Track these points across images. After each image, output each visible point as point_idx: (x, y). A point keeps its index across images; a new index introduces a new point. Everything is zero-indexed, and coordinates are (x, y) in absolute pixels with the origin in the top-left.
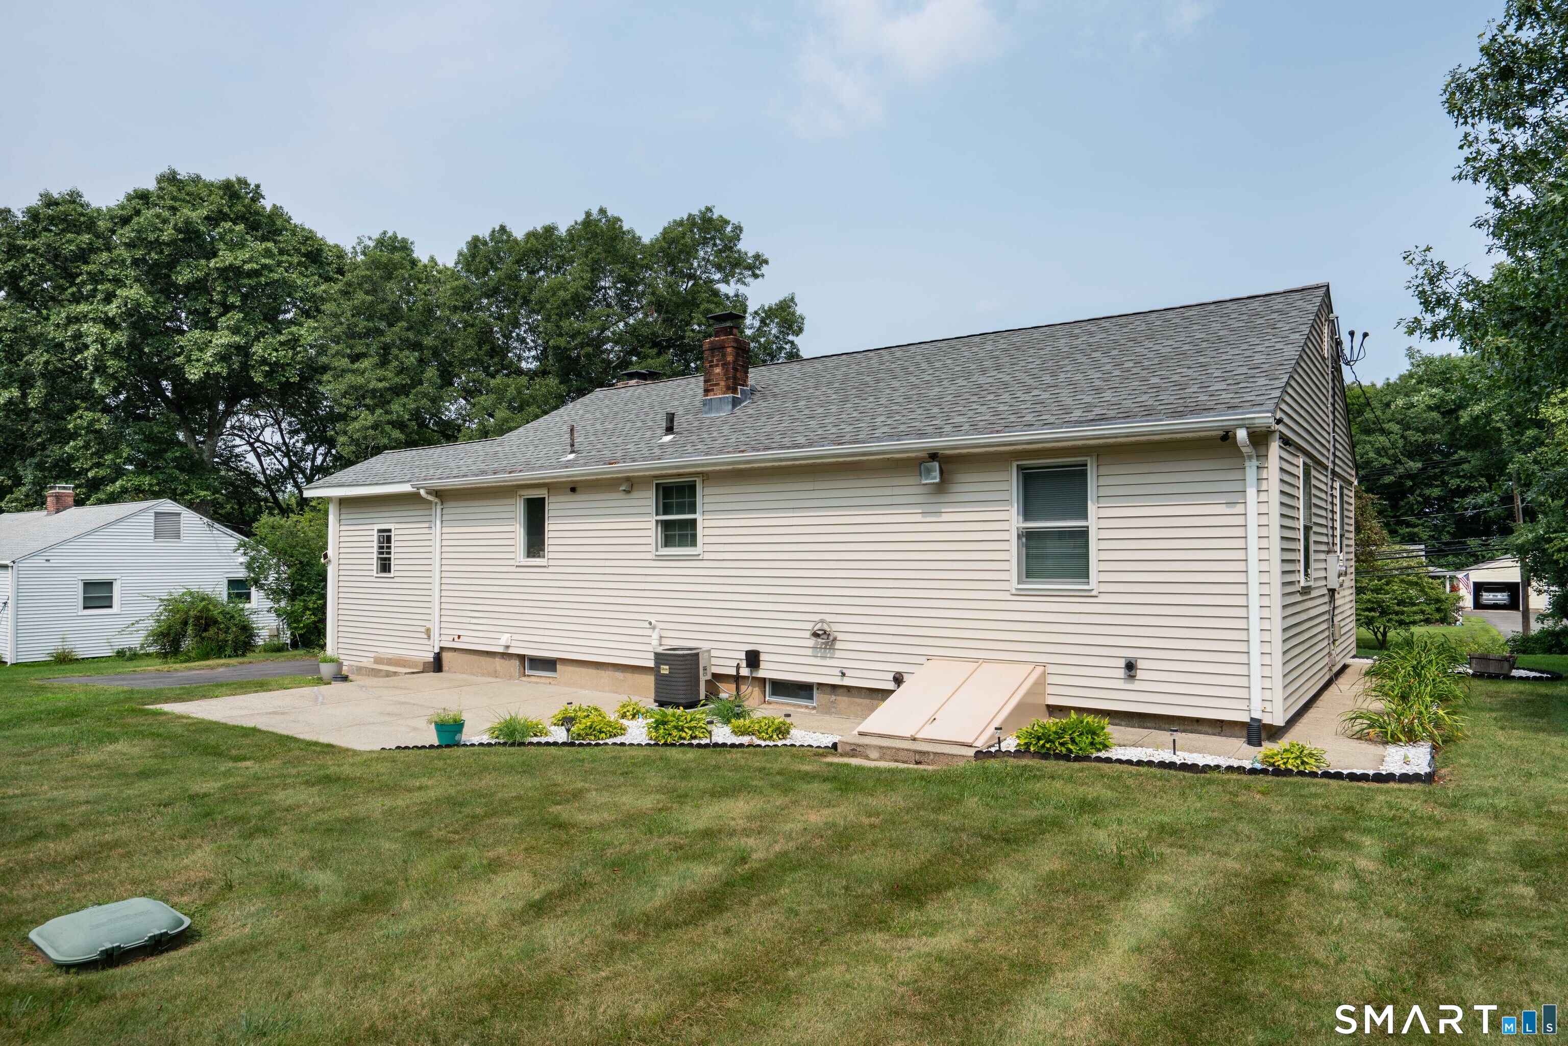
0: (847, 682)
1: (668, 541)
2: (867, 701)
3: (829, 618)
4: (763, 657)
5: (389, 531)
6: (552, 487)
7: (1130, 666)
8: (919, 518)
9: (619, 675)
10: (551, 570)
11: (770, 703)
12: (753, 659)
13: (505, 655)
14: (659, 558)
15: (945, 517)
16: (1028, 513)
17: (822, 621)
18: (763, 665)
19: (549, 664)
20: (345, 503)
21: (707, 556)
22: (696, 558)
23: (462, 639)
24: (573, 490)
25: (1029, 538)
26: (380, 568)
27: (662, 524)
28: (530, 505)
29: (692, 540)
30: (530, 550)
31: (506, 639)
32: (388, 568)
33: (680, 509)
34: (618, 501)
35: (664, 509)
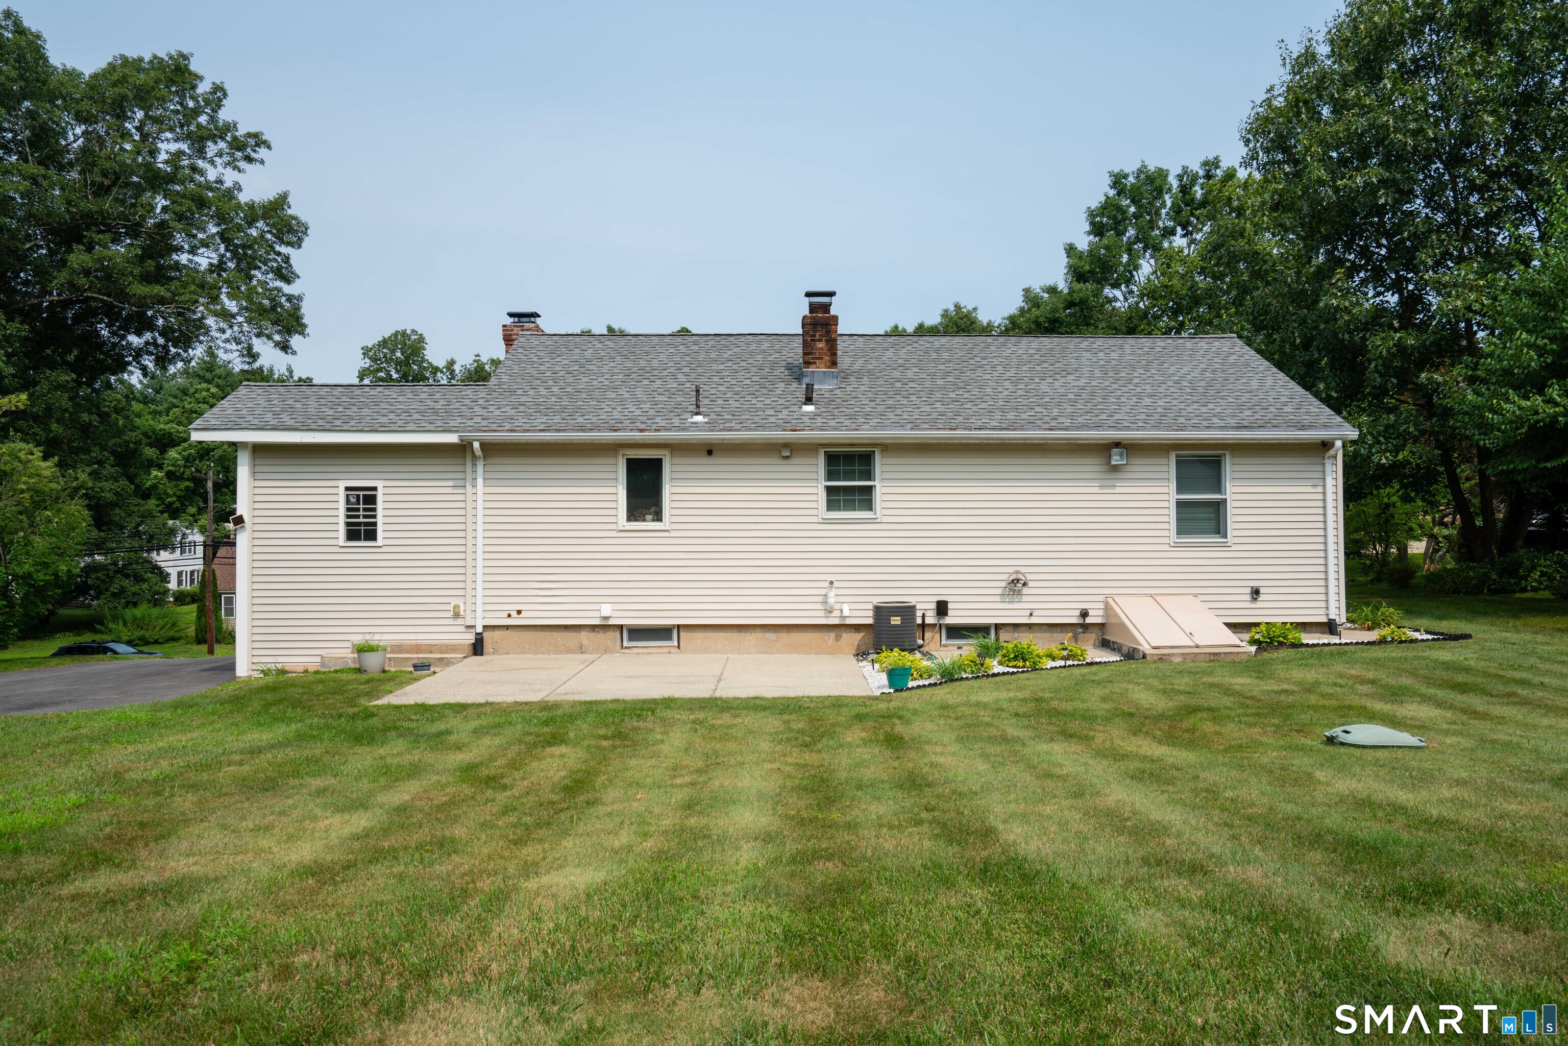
0: (1033, 620)
1: (832, 505)
2: (1048, 635)
3: (1023, 570)
4: (950, 606)
5: (375, 489)
7: (1256, 592)
8: (1097, 490)
9: (771, 636)
10: (673, 534)
11: (945, 646)
12: (942, 608)
13: (605, 628)
14: (826, 521)
15: (1118, 490)
16: (1179, 490)
17: (1017, 572)
18: (950, 613)
19: (661, 633)
20: (260, 450)
21: (885, 519)
22: (873, 521)
23: (523, 614)
24: (710, 453)
25: (1180, 504)
26: (352, 535)
27: (829, 490)
28: (634, 466)
29: (868, 504)
30: (634, 514)
31: (606, 610)
32: (371, 535)
33: (849, 476)
34: (772, 465)
35: (830, 476)
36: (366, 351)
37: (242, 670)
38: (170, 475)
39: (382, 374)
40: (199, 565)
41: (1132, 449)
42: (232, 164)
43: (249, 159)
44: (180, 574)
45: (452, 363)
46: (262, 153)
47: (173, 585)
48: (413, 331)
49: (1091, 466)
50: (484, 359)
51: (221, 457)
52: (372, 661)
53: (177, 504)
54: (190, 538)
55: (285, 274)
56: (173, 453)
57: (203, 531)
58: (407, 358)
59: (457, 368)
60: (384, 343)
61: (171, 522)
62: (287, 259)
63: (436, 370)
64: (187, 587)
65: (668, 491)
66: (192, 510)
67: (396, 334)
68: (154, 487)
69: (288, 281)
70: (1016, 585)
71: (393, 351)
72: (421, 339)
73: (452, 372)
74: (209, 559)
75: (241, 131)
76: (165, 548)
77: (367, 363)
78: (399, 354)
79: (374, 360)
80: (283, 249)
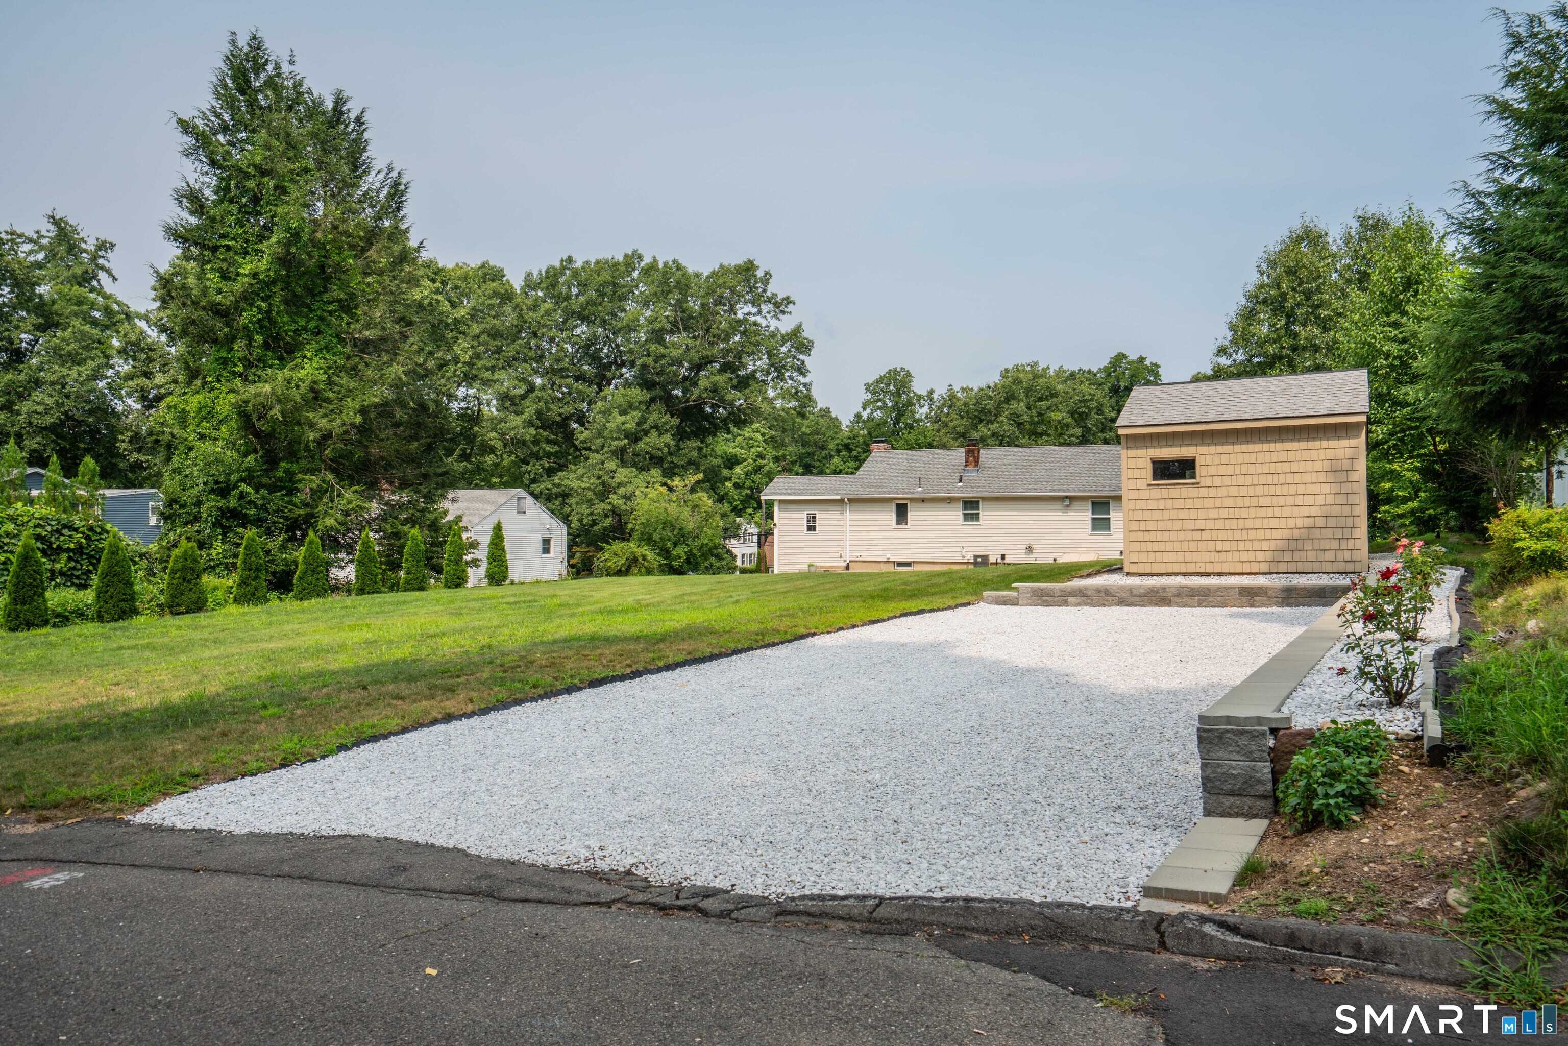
0: (1036, 563)
1: (965, 519)
3: (1032, 544)
4: (1007, 556)
5: (815, 514)
6: (912, 500)
8: (1060, 514)
9: (944, 566)
10: (911, 529)
12: (1003, 557)
13: (888, 562)
14: (963, 526)
15: (1069, 514)
16: (1093, 513)
17: (1030, 544)
18: (1005, 558)
19: (907, 564)
20: (781, 501)
21: (983, 525)
22: (979, 526)
23: (862, 557)
24: (923, 501)
25: (1093, 519)
26: (809, 529)
27: (965, 514)
28: (898, 506)
29: (978, 519)
30: (898, 523)
31: (888, 556)
32: (814, 530)
33: (971, 509)
34: (945, 505)
35: (965, 509)
36: (868, 387)
37: (776, 572)
38: (736, 486)
39: (880, 404)
40: (754, 549)
41: (1072, 499)
42: (776, 317)
43: (783, 312)
44: (743, 556)
45: (931, 392)
46: (791, 307)
47: (739, 563)
48: (902, 369)
49: (1058, 505)
50: (956, 388)
51: (769, 472)
52: (812, 569)
53: (740, 507)
54: (750, 531)
55: (801, 370)
56: (738, 470)
57: (758, 525)
58: (898, 390)
59: (935, 396)
60: (880, 380)
61: (738, 520)
62: (803, 362)
63: (920, 398)
64: (747, 565)
65: (910, 515)
66: (750, 511)
67: (889, 372)
68: (726, 494)
69: (805, 376)
70: (1029, 549)
71: (888, 385)
72: (909, 374)
73: (932, 399)
74: (760, 545)
75: (779, 298)
76: (734, 537)
77: (869, 396)
78: (892, 388)
79: (874, 393)
80: (801, 357)
